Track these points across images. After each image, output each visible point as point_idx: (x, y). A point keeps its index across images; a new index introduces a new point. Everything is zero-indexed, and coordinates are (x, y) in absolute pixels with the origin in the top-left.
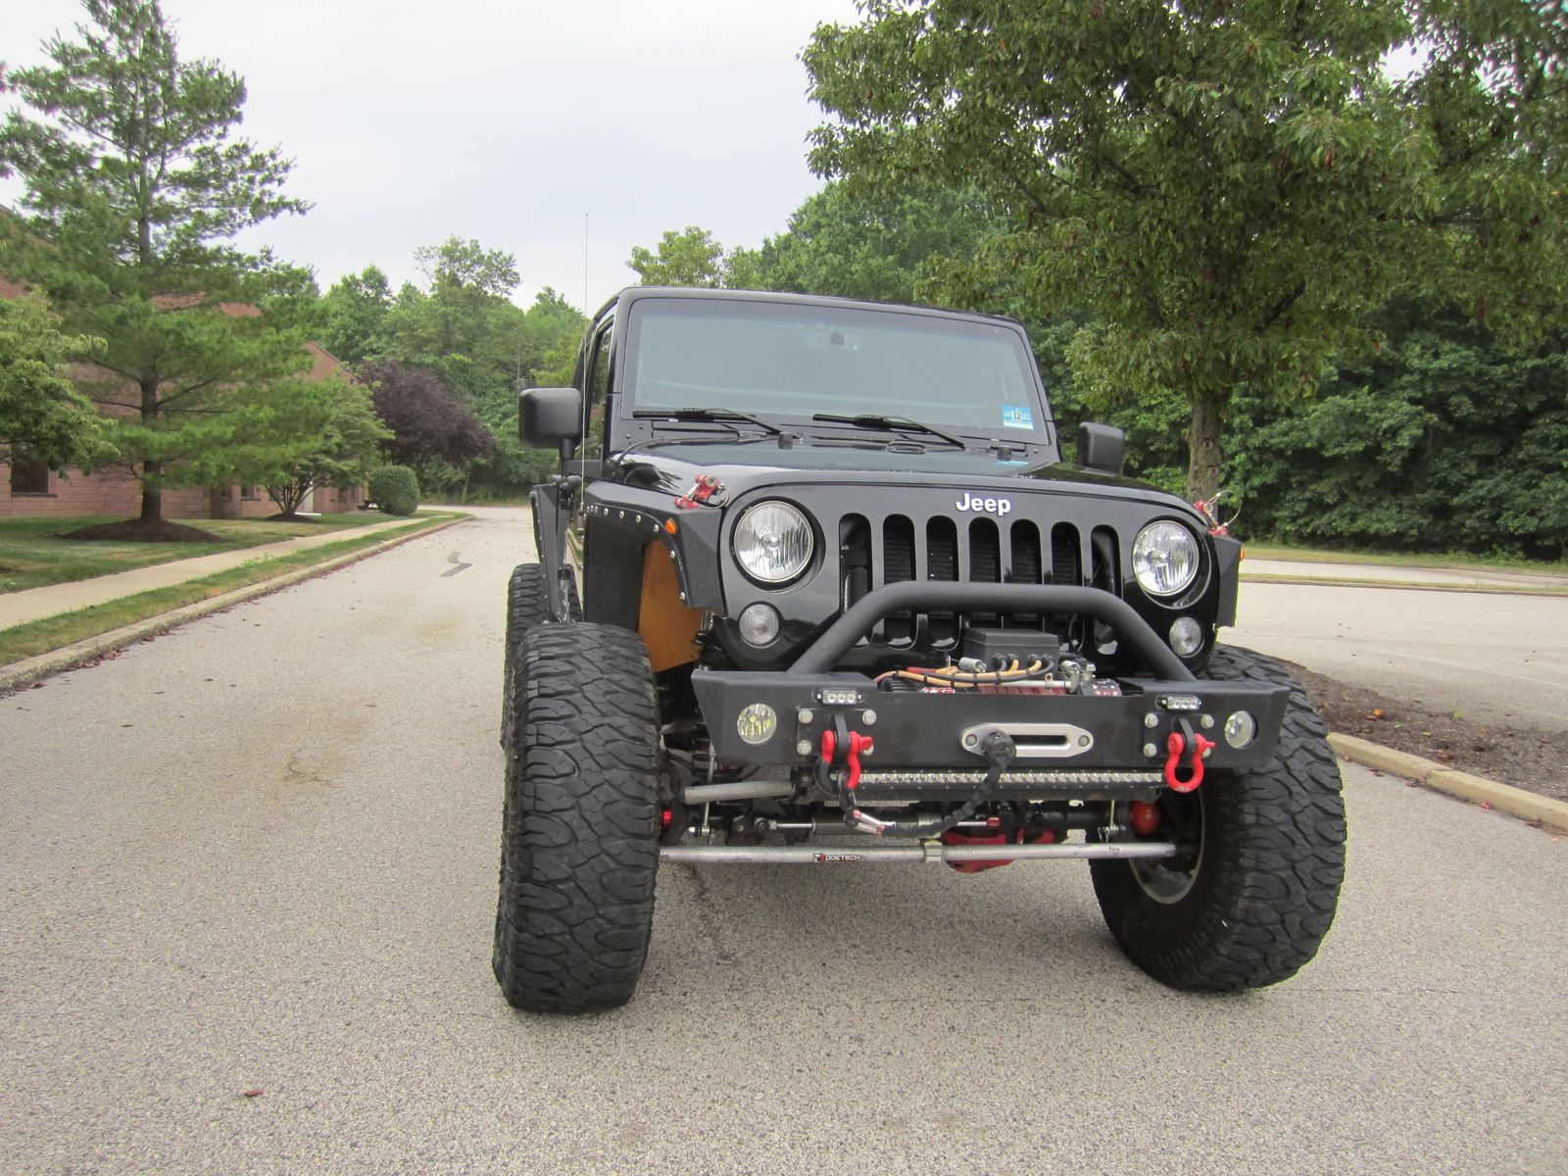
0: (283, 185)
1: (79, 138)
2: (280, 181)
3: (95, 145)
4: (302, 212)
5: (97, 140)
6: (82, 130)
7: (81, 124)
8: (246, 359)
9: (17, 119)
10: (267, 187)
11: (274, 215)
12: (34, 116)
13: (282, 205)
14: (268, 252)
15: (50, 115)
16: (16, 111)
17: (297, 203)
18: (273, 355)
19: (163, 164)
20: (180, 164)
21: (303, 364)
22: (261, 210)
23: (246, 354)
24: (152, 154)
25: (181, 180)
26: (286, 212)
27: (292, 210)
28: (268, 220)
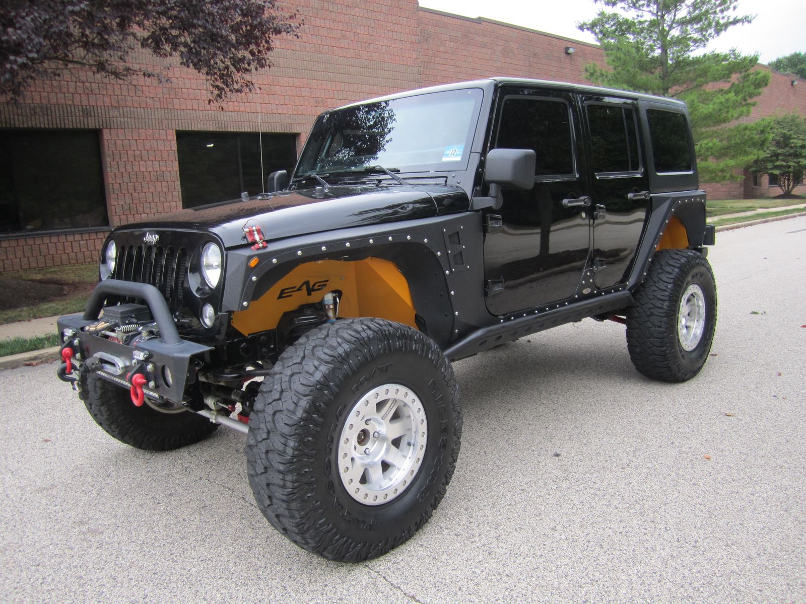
0: (736, 9)
1: (630, 15)
2: (735, 8)
3: (638, 16)
4: (749, 22)
5: (640, 13)
6: (633, 9)
7: (632, 7)
8: (706, 114)
9: (602, 14)
10: (726, 13)
11: (725, 29)
12: (609, 10)
13: (735, 22)
14: (734, 51)
15: (615, 7)
16: (601, 10)
17: (746, 18)
18: (720, 110)
19: (675, 16)
20: (683, 12)
21: (742, 112)
22: (720, 28)
23: (706, 112)
24: (669, 12)
25: (683, 23)
26: (739, 25)
27: (743, 22)
28: (723, 33)
